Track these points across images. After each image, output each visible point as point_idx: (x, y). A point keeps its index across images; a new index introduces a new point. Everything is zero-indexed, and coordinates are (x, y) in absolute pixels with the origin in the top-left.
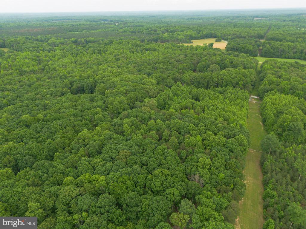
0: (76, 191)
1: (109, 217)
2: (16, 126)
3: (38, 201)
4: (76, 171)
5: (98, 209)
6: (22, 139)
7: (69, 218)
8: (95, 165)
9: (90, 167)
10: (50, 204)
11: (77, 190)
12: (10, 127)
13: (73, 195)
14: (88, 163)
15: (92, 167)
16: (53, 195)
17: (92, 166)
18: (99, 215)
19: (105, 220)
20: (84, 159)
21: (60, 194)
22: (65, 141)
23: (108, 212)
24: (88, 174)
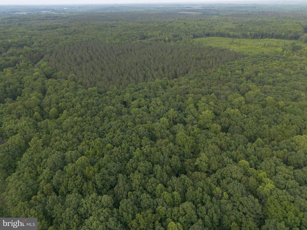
0: (239, 175)
1: (241, 218)
2: (256, 101)
3: (209, 157)
4: (259, 163)
5: (238, 202)
6: (249, 112)
7: (213, 186)
8: (279, 171)
9: (273, 170)
10: (214, 166)
11: (241, 175)
12: (252, 100)
13: (234, 176)
14: (274, 165)
15: (274, 171)
16: (223, 163)
17: (276, 170)
18: (235, 208)
19: (236, 216)
20: (275, 159)
21: (228, 167)
22: (279, 135)
23: (245, 214)
24: (265, 173)
